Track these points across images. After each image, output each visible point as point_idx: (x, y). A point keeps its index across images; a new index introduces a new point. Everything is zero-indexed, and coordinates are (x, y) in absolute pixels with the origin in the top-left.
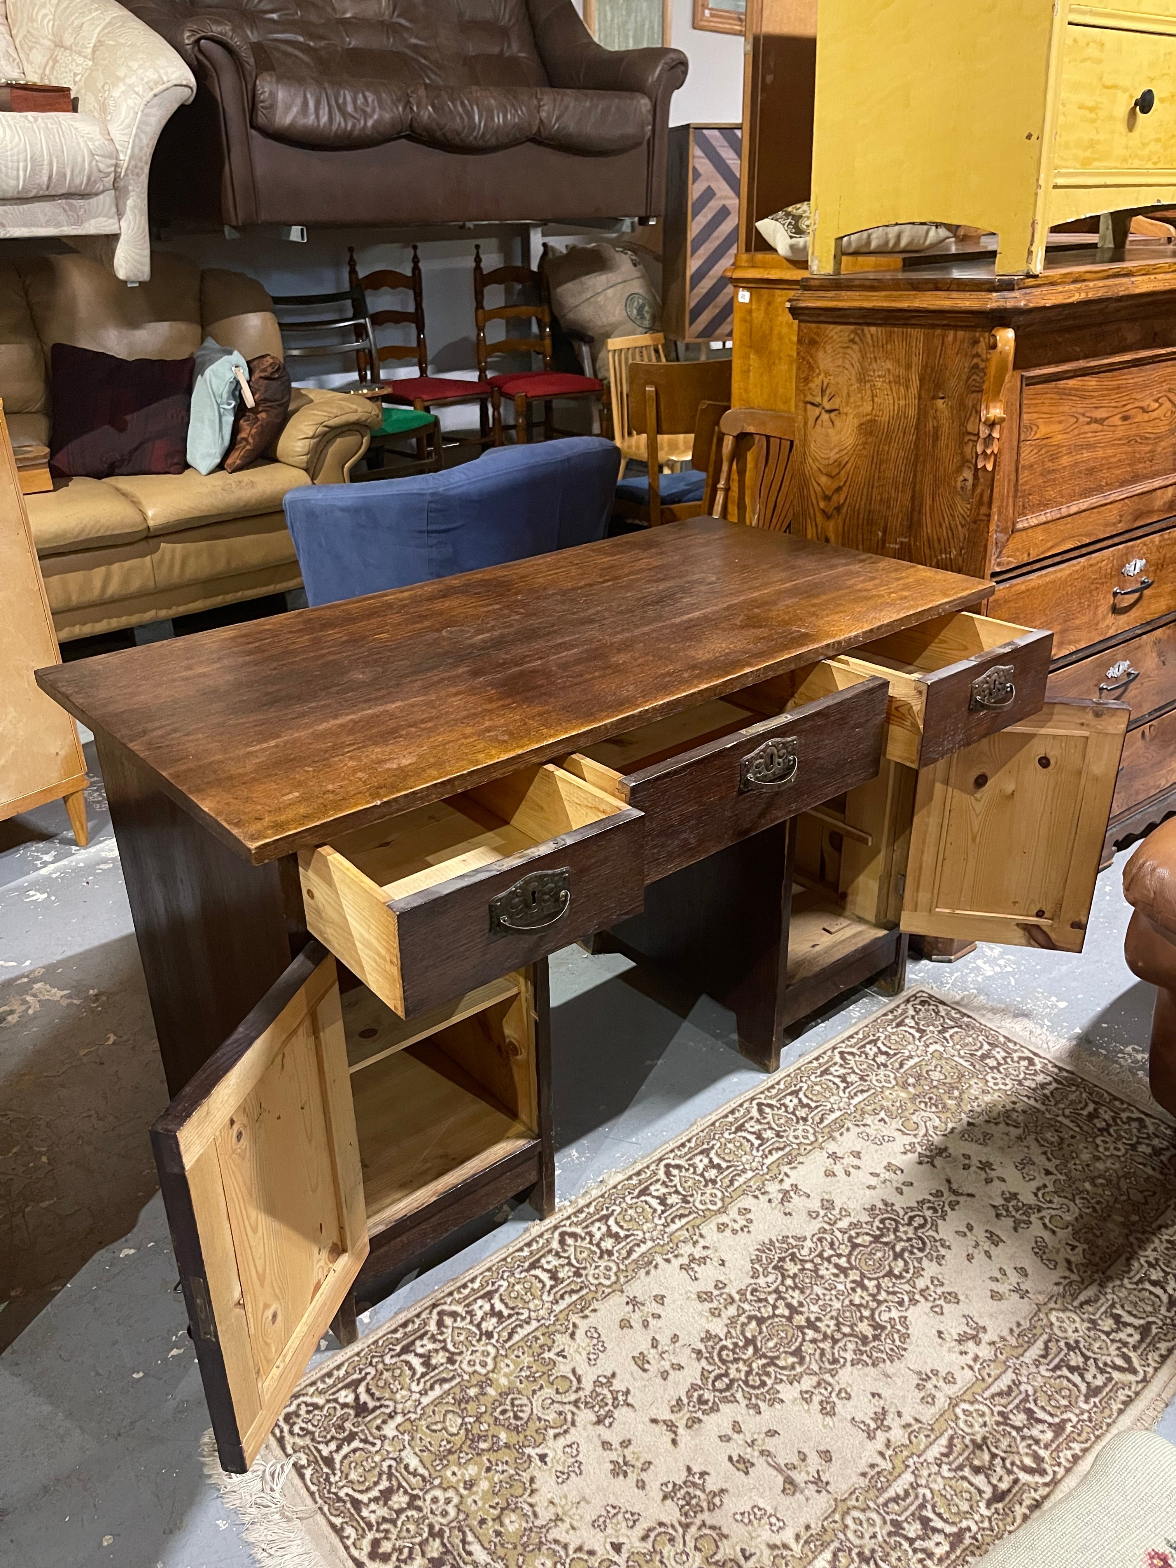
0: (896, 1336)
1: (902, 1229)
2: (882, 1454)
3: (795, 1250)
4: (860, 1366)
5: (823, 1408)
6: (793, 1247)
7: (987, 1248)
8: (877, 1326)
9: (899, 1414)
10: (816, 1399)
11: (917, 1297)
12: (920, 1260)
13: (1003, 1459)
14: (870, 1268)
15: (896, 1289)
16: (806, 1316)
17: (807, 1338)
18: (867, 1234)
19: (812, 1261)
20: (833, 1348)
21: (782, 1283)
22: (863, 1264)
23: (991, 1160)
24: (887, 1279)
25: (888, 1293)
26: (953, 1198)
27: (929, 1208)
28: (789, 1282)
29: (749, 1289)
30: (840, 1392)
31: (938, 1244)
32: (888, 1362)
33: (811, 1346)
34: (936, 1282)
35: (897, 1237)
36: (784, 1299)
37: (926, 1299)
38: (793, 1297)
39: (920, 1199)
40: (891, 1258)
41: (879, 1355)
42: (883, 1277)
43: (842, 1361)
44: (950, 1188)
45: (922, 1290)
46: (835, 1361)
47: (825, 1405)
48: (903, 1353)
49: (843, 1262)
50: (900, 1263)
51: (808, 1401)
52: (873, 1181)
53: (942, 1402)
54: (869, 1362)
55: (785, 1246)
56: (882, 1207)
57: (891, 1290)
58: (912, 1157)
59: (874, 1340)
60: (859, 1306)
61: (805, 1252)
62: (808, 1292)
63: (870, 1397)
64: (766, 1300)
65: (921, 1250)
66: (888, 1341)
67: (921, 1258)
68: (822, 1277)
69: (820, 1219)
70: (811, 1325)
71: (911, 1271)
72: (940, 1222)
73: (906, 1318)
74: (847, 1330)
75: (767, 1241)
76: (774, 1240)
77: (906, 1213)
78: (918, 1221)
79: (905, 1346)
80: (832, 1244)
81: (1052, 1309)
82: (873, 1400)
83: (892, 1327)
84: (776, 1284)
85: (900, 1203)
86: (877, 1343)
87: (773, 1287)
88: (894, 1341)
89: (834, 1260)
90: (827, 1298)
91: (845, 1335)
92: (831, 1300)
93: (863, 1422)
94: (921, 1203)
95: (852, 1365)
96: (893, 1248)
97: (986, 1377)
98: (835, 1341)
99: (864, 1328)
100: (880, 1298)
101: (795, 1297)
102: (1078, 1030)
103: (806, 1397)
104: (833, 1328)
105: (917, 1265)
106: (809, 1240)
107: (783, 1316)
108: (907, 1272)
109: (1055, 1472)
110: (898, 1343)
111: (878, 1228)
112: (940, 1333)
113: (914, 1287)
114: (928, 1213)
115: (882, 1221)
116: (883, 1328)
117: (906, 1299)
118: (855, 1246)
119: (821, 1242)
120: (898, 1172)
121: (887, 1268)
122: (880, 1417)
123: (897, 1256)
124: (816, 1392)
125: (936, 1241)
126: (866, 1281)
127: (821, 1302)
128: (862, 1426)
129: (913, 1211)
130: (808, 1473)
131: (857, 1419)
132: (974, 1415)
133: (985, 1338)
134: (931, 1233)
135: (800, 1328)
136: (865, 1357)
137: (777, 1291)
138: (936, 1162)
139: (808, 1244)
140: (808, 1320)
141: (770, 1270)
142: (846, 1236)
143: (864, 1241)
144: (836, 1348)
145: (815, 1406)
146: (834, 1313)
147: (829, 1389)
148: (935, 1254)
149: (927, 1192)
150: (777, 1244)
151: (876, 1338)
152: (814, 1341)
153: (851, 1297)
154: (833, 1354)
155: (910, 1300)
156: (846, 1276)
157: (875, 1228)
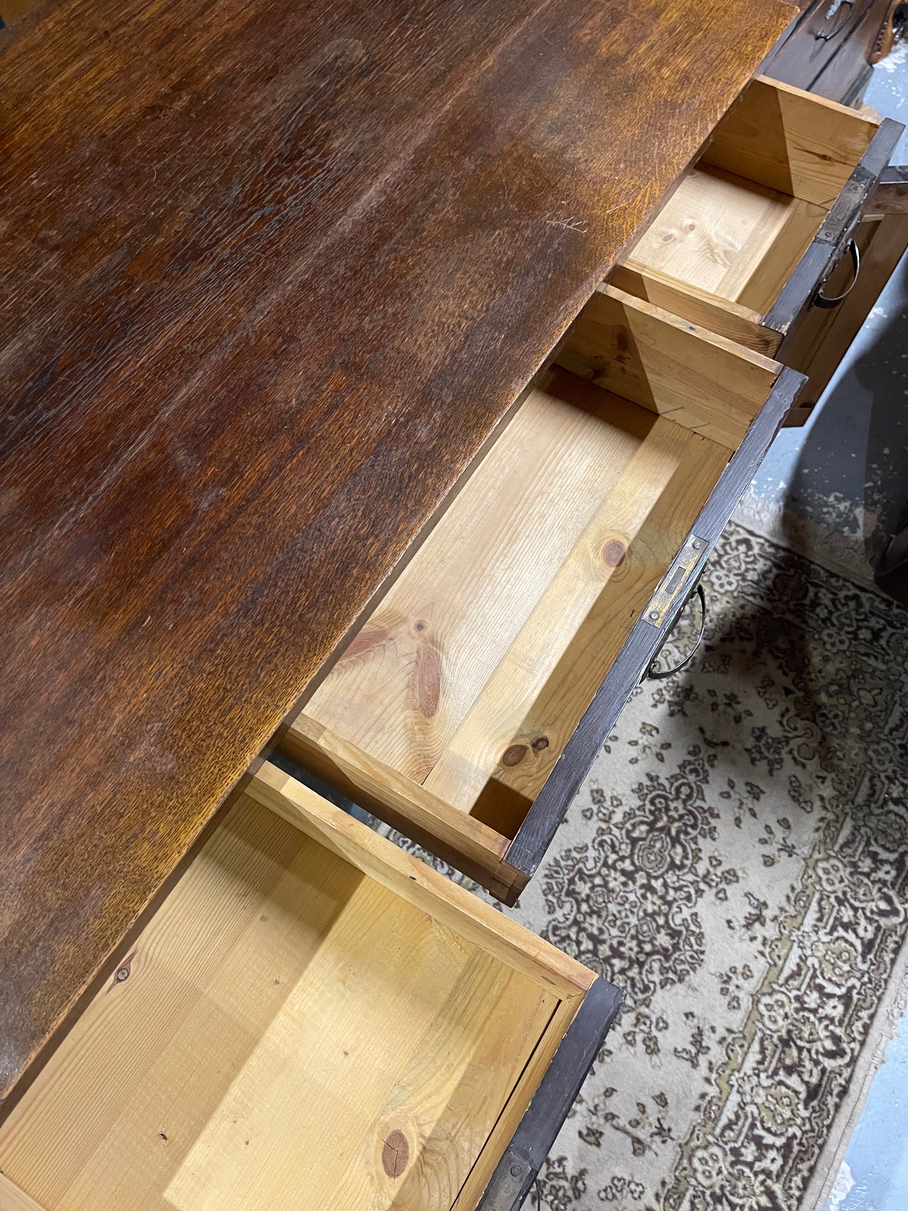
0: (692, 939)
1: (672, 805)
2: (708, 1080)
3: (581, 865)
4: (668, 987)
5: (648, 1047)
6: (578, 862)
7: (750, 806)
8: (674, 934)
9: (713, 1029)
10: (639, 1037)
11: (702, 886)
12: (695, 840)
13: (809, 1051)
14: (654, 864)
15: (682, 882)
16: (608, 943)
17: (616, 969)
18: (642, 822)
19: (599, 873)
20: (640, 973)
21: (579, 911)
22: (646, 863)
23: (736, 693)
24: (671, 872)
25: (676, 889)
26: (711, 751)
27: (691, 771)
28: (584, 907)
29: (550, 928)
30: (657, 1023)
31: (707, 814)
32: (691, 972)
33: (621, 977)
34: (714, 863)
35: (669, 817)
36: (584, 930)
37: (710, 886)
38: (592, 925)
39: (680, 762)
40: (670, 847)
41: (683, 967)
42: (667, 871)
43: (652, 985)
44: (705, 740)
45: (705, 877)
46: (646, 989)
47: (648, 1043)
48: (702, 957)
49: (627, 865)
50: (679, 849)
51: (632, 1043)
52: (634, 752)
53: (746, 1003)
54: (675, 978)
55: (570, 863)
56: (649, 783)
57: (677, 884)
58: (663, 708)
59: (674, 952)
60: (653, 915)
61: (590, 864)
62: (604, 914)
63: (684, 1018)
64: (568, 937)
65: (694, 827)
66: (687, 948)
67: (696, 837)
68: (613, 891)
69: (595, 818)
70: (616, 953)
71: (690, 856)
72: (704, 786)
73: (696, 914)
74: (648, 948)
75: (552, 863)
76: (558, 858)
77: (672, 784)
78: (685, 790)
79: (702, 949)
80: (613, 846)
81: (817, 861)
82: (689, 1022)
83: (687, 930)
84: (573, 914)
85: (664, 772)
86: (678, 953)
87: (571, 918)
88: (691, 946)
89: (620, 865)
90: (623, 914)
91: (648, 955)
92: (627, 916)
93: (684, 1050)
94: (682, 767)
95: (662, 987)
96: (669, 833)
97: (777, 960)
98: (641, 965)
99: (663, 940)
100: (669, 898)
101: (593, 924)
102: (782, 485)
103: (629, 1039)
104: (636, 949)
105: (694, 846)
106: (590, 848)
107: (588, 951)
108: (687, 858)
109: (852, 1050)
110: (696, 947)
111: (650, 811)
112: (729, 922)
113: (697, 876)
114: (692, 778)
115: (652, 802)
116: (679, 933)
117: (692, 892)
118: (634, 842)
119: (602, 846)
120: (654, 733)
121: (668, 859)
122: (697, 1038)
123: (675, 841)
124: (637, 1030)
125: (705, 811)
126: (653, 882)
127: (619, 923)
128: (684, 1055)
129: (677, 780)
130: (650, 1125)
131: (679, 1049)
132: (776, 1007)
133: (768, 914)
134: (699, 803)
135: (607, 960)
136: (671, 975)
137: (576, 922)
138: (687, 710)
139: (591, 853)
140: (611, 947)
141: (563, 898)
142: (624, 831)
143: (641, 832)
144: (644, 972)
145: (640, 1047)
146: (633, 932)
147: (648, 1023)
148: (706, 827)
149: (685, 751)
150: (563, 863)
151: (676, 948)
152: (622, 971)
153: (644, 906)
154: (643, 981)
155: (696, 892)
156: (634, 882)
157: (647, 813)
